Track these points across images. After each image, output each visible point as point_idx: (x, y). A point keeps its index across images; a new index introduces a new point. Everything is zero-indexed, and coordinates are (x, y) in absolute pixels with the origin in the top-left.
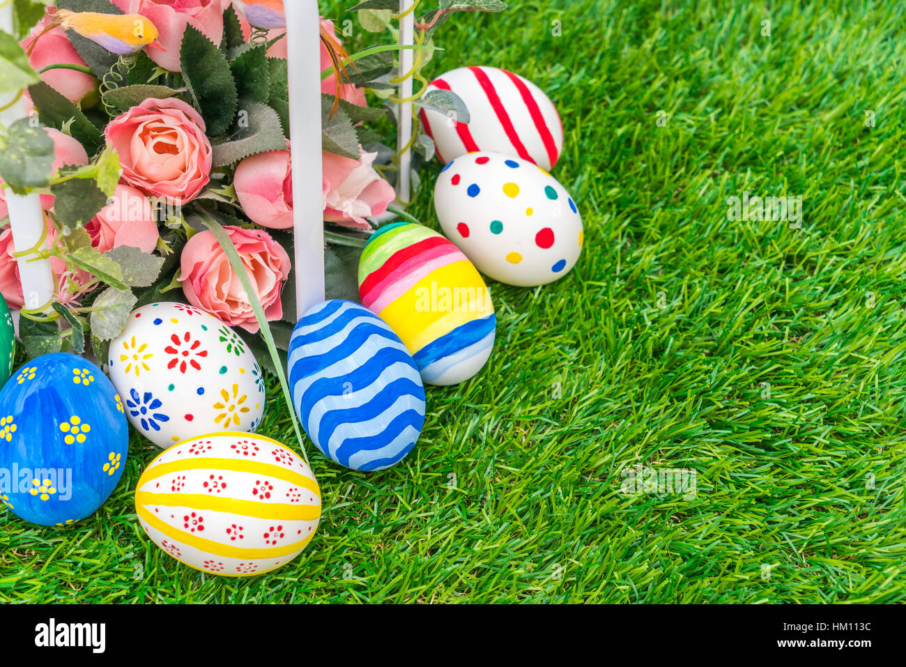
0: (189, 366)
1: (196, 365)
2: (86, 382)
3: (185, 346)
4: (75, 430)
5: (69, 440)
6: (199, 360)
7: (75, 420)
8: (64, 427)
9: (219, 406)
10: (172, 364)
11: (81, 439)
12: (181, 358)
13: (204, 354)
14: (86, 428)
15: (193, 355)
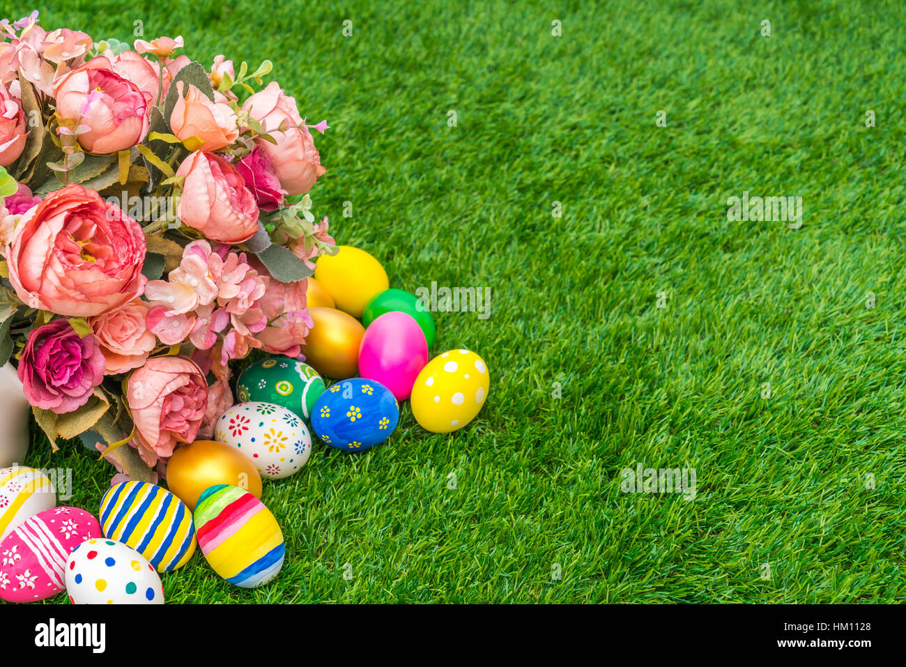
0: (242, 431)
1: (245, 428)
2: (328, 410)
3: (238, 422)
4: (354, 414)
5: (359, 416)
6: (246, 425)
7: (349, 414)
8: (353, 419)
9: (267, 443)
10: (234, 434)
11: (358, 410)
12: (237, 429)
13: (248, 421)
14: (352, 408)
15: (243, 424)
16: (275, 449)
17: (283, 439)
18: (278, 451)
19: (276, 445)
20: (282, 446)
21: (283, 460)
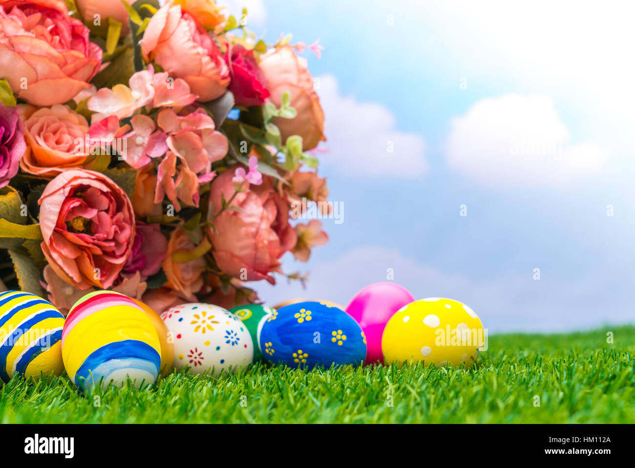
9: (194, 323)
16: (201, 330)
17: (213, 322)
18: (204, 332)
19: (203, 325)
20: (210, 327)
21: (208, 343)
